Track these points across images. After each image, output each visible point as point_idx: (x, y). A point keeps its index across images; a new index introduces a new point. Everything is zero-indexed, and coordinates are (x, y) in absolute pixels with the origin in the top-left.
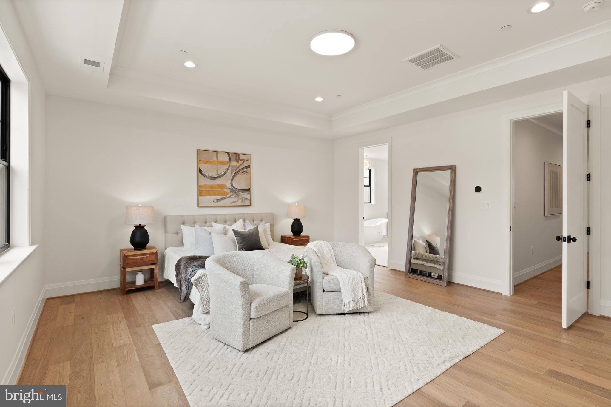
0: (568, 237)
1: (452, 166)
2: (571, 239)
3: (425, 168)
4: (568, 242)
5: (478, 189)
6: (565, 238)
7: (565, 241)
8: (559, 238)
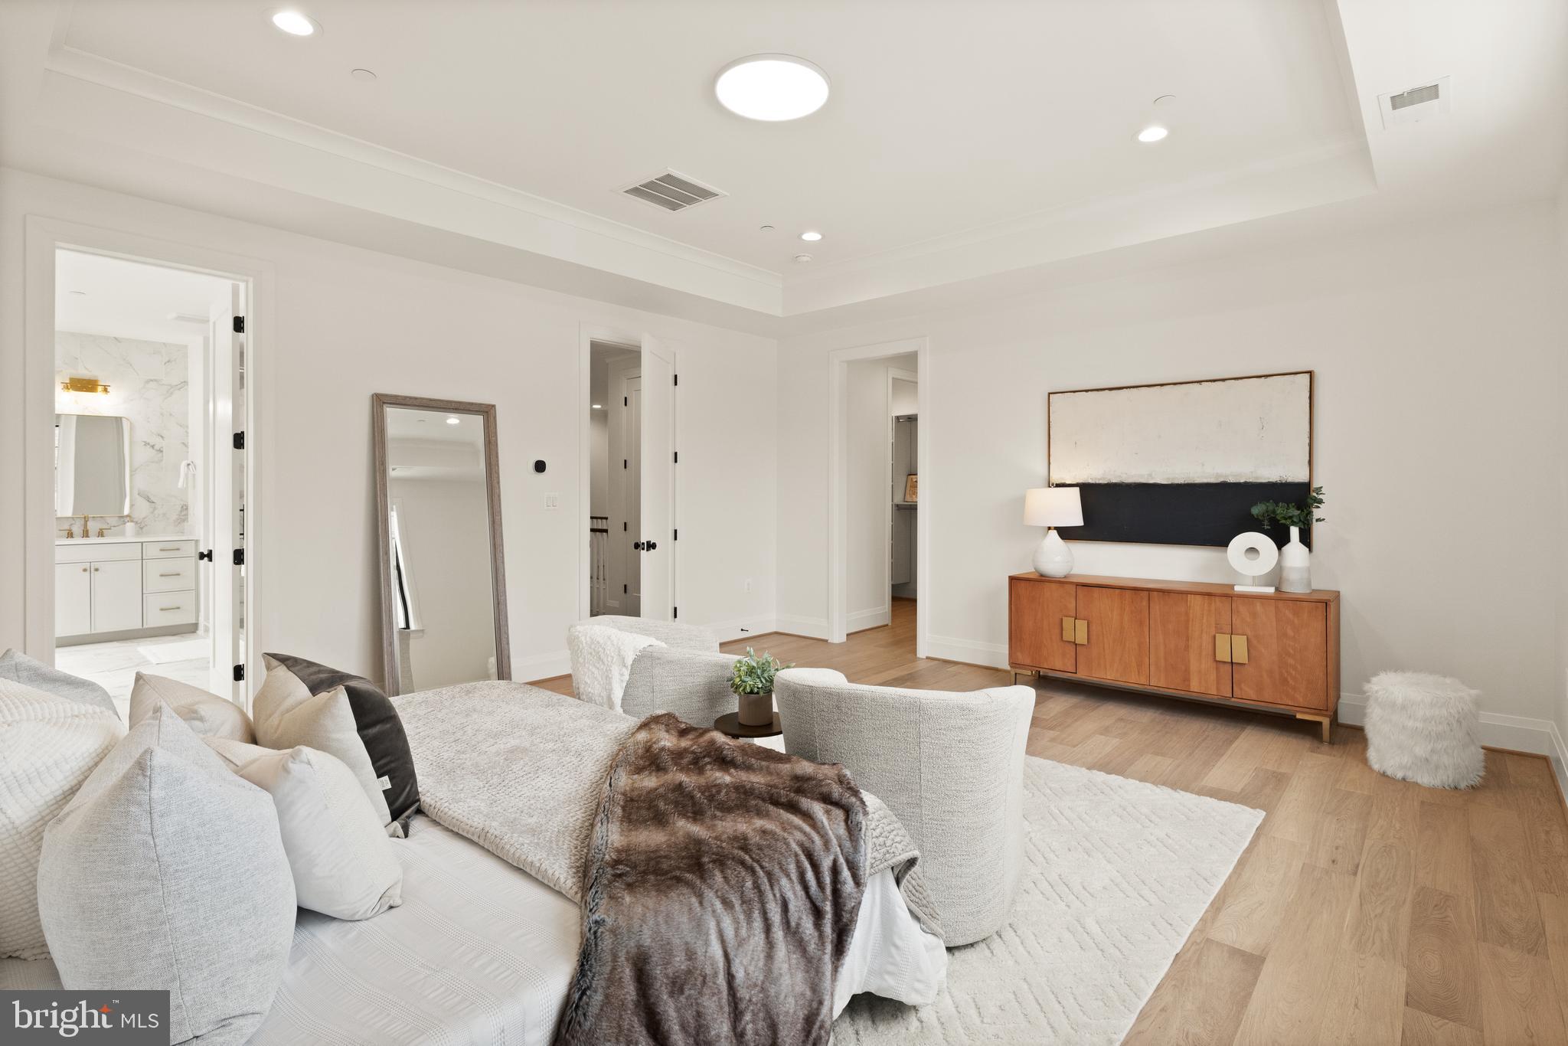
0: (647, 542)
1: (489, 405)
2: (651, 546)
3: (416, 398)
4: (647, 550)
5: (540, 467)
6: (643, 544)
7: (643, 549)
8: (637, 546)
